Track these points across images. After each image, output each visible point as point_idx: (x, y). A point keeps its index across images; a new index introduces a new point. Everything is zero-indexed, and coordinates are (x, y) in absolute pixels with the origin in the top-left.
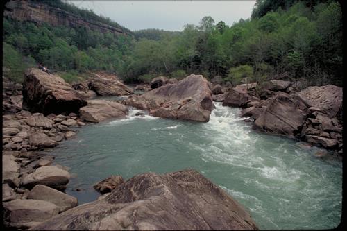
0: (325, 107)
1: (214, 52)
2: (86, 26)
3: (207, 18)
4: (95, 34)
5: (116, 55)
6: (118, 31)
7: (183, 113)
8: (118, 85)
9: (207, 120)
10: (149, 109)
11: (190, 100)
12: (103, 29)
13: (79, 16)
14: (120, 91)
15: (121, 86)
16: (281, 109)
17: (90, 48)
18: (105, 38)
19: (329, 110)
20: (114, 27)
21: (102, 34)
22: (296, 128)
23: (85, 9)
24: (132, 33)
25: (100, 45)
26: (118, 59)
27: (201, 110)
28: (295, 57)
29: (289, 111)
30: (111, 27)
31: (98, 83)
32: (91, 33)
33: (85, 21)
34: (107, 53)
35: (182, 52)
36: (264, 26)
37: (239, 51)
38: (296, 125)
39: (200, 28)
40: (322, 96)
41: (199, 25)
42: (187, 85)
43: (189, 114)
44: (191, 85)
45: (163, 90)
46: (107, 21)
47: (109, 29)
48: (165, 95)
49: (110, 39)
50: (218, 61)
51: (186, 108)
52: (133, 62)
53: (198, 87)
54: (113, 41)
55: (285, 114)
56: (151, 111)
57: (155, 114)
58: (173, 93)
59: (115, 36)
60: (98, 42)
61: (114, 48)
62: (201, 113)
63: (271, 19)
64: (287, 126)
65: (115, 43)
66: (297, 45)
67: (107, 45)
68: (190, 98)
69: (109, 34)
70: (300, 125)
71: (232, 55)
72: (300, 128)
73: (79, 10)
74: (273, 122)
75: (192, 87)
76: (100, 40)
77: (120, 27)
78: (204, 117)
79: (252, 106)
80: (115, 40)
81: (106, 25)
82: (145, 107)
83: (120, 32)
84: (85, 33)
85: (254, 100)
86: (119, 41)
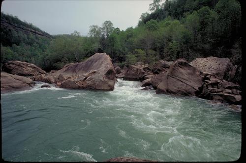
0: (213, 72)
1: (113, 46)
2: (11, 28)
3: (107, 22)
4: (19, 35)
5: (37, 51)
6: (39, 34)
7: (89, 83)
8: (31, 67)
9: (112, 89)
10: (56, 82)
11: (95, 72)
12: (26, 32)
13: (4, 19)
14: (33, 72)
15: (35, 68)
16: (181, 73)
17: (15, 45)
18: (28, 38)
19: (217, 74)
20: (36, 31)
21: (25, 35)
22: (197, 89)
23: (10, 15)
24: (51, 36)
25: (24, 44)
26: (39, 54)
27: (106, 80)
28: (174, 45)
29: (189, 74)
30: (33, 30)
31: (11, 65)
32: (15, 34)
33: (10, 24)
34: (29, 50)
35: (89, 46)
36: (149, 28)
37: (132, 44)
38: (197, 86)
39: (102, 29)
40: (208, 65)
41: (102, 27)
42: (92, 62)
43: (95, 84)
44: (96, 61)
45: (71, 68)
46: (30, 26)
47: (32, 32)
48: (73, 72)
49: (32, 39)
50: (116, 52)
51: (91, 79)
52: (50, 54)
53: (102, 62)
54: (35, 41)
55: (186, 77)
56: (58, 83)
57: (62, 86)
58: (80, 70)
59: (36, 38)
60: (22, 41)
61: (35, 47)
62: (106, 82)
63: (153, 22)
64: (189, 88)
65: (37, 43)
66: (174, 38)
67: (30, 44)
68: (95, 71)
69: (32, 36)
70: (200, 86)
71: (127, 47)
72: (201, 89)
73: (5, 15)
74: (175, 85)
75: (97, 63)
76: (24, 40)
77: (41, 31)
78: (109, 86)
79: (148, 78)
80: (37, 41)
81: (30, 29)
82: (53, 80)
83: (41, 35)
84: (10, 33)
85: (149, 74)
86: (40, 41)
